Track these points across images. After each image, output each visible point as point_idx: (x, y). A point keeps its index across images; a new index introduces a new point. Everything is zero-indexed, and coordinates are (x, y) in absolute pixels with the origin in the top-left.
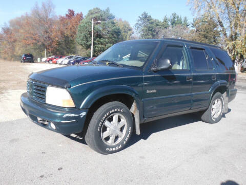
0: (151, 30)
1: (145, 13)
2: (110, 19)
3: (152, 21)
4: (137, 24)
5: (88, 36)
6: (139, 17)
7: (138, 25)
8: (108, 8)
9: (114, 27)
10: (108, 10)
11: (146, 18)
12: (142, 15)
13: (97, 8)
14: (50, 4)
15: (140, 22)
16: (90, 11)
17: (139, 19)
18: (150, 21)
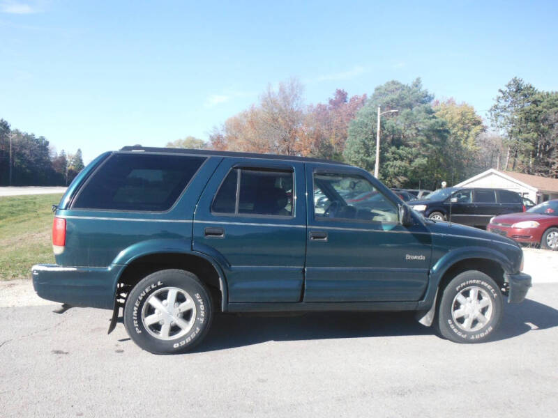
0: (536, 120)
1: (515, 80)
2: (423, 102)
3: (536, 97)
4: (496, 107)
5: (371, 143)
6: (501, 91)
7: (498, 111)
8: (418, 80)
9: (433, 121)
10: (417, 84)
11: (519, 90)
12: (509, 86)
13: (393, 82)
14: (295, 85)
15: (503, 103)
16: (377, 89)
17: (501, 95)
18: (531, 99)
